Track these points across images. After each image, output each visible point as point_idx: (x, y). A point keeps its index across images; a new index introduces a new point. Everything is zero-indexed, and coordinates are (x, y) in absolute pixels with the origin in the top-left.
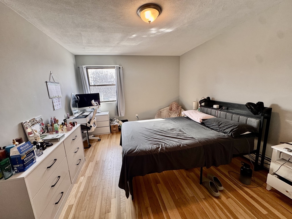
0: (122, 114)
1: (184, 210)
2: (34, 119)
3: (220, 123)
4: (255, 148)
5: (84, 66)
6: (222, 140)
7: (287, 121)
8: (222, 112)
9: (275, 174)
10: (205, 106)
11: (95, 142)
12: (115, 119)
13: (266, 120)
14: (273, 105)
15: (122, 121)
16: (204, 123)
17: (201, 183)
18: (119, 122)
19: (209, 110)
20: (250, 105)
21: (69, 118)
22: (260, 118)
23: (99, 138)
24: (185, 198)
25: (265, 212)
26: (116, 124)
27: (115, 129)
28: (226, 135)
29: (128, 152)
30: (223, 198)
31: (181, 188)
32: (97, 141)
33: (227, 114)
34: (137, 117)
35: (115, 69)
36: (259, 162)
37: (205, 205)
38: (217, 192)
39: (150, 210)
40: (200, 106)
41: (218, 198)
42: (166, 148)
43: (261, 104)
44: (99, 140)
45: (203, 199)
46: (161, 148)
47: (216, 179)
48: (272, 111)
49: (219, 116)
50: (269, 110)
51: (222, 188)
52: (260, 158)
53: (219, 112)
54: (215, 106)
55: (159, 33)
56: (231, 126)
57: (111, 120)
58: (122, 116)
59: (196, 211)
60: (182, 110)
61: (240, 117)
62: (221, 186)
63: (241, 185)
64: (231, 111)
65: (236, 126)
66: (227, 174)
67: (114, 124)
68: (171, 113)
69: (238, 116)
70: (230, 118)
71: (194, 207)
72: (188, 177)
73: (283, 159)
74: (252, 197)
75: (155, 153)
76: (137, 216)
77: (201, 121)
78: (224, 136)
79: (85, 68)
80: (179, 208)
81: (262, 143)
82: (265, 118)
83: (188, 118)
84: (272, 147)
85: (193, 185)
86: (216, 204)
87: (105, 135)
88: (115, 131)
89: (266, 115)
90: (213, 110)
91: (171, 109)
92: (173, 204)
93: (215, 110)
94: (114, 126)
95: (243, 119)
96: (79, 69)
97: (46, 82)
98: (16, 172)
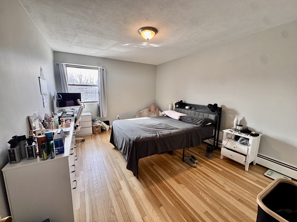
0: (105, 114)
1: (176, 177)
2: (35, 114)
3: (193, 118)
4: (214, 135)
5: (64, 64)
6: (196, 128)
7: (230, 115)
8: (192, 111)
9: (224, 147)
10: (179, 107)
11: (78, 143)
12: (97, 119)
13: (219, 115)
14: (222, 106)
15: (104, 122)
16: (181, 119)
17: (183, 161)
18: (101, 123)
19: (183, 110)
20: (210, 106)
21: (53, 117)
22: (216, 114)
23: (83, 139)
24: (175, 171)
25: (221, 170)
26: (99, 124)
27: (97, 129)
28: (198, 125)
29: (136, 139)
30: (198, 167)
31: (171, 166)
32: (81, 142)
33: (196, 112)
34: (118, 118)
35: (99, 70)
36: (216, 144)
37: (189, 173)
38: (195, 163)
39: (153, 182)
40: (175, 107)
41: (195, 167)
42: (162, 135)
43: (216, 105)
44: (83, 141)
45: (187, 169)
46: (159, 135)
47: (193, 157)
48: (222, 110)
49: (190, 114)
50: (220, 109)
51: (197, 161)
52: (216, 142)
53: (190, 111)
54: (187, 107)
55: (149, 46)
56: (200, 119)
57: (93, 121)
58: (104, 117)
59: (184, 176)
60: (160, 111)
61: (204, 114)
62: (196, 160)
63: (207, 158)
64: (198, 110)
65: (203, 120)
66: (198, 154)
67: (97, 124)
68: (150, 114)
69: (203, 113)
70: (198, 115)
71: (182, 175)
72: (173, 159)
73: (228, 138)
74: (213, 164)
75: (155, 138)
76: (145, 187)
77: (179, 118)
78: (197, 126)
79: (65, 66)
80: (173, 177)
81: (217, 131)
82: (218, 114)
83: (167, 116)
84: (223, 131)
85: (178, 163)
86: (195, 170)
87: (87, 136)
88: (97, 132)
89: (219, 112)
90: (185, 110)
91: (150, 111)
92: (168, 175)
93: (187, 110)
94: (97, 127)
95: (206, 116)
96: (59, 66)
97: (39, 77)
98: (56, 154)
